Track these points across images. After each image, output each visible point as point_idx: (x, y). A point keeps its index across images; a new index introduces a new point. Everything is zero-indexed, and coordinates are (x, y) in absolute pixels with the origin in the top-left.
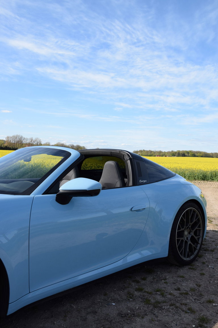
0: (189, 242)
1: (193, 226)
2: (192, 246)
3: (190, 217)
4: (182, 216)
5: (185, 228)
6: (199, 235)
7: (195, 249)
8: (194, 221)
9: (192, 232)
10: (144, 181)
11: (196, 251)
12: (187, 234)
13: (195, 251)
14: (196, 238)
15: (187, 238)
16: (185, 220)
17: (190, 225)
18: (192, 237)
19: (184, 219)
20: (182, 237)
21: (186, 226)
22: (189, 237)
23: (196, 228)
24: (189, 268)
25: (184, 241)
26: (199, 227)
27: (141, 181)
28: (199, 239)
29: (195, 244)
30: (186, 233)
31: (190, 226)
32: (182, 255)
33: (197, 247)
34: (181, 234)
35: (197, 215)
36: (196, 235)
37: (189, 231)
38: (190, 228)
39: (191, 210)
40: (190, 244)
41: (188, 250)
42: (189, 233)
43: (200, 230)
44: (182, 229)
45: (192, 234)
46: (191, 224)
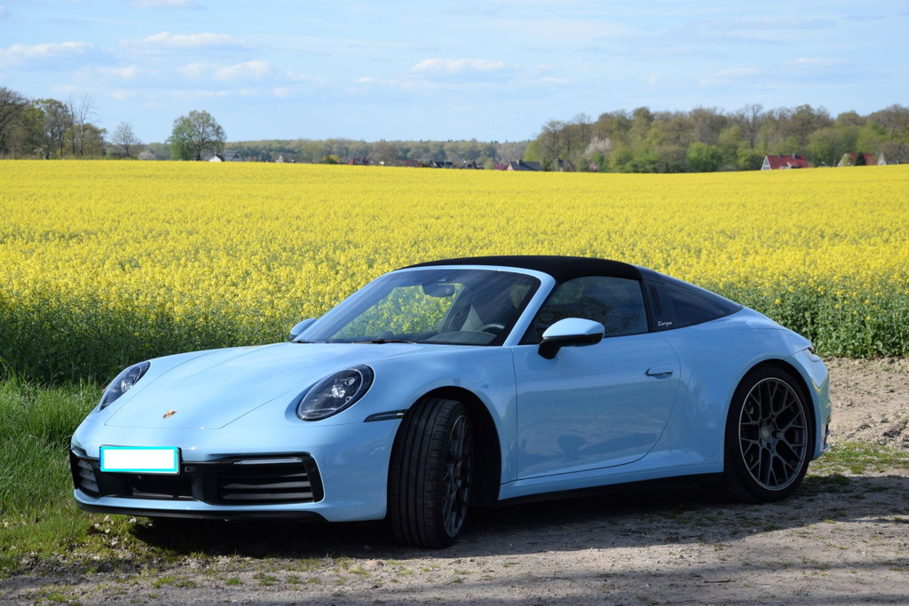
0: (774, 454)
1: (782, 421)
2: (781, 462)
3: (771, 399)
4: (752, 393)
5: (761, 421)
6: (800, 442)
7: (791, 472)
8: (784, 408)
9: (781, 432)
10: (668, 324)
11: (794, 477)
12: (767, 435)
13: (789, 476)
14: (791, 446)
15: (769, 445)
16: (759, 404)
17: (773, 416)
18: (781, 443)
19: (756, 401)
20: (756, 439)
21: (764, 417)
22: (774, 442)
23: (790, 425)
25: (761, 449)
26: (799, 421)
27: (660, 324)
28: (799, 449)
29: (792, 461)
30: (765, 433)
31: (774, 419)
32: (756, 476)
33: (795, 467)
34: (752, 432)
35: (790, 397)
36: (792, 441)
37: (774, 430)
38: (773, 423)
39: (773, 383)
40: (775, 458)
41: (771, 468)
42: (774, 434)
43: (800, 431)
44: (752, 422)
45: (781, 436)
46: (777, 414)
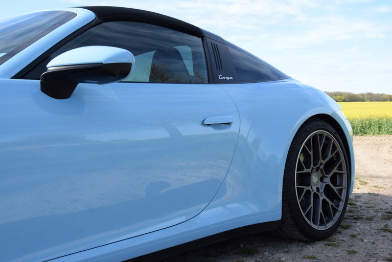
0: (322, 197)
1: (328, 167)
2: (328, 203)
3: (321, 149)
4: (306, 144)
5: (313, 168)
6: (341, 185)
7: (335, 210)
8: (330, 156)
9: (327, 177)
10: (228, 78)
11: (338, 215)
12: (316, 180)
13: (334, 214)
14: (335, 189)
15: (318, 189)
16: (311, 153)
17: (321, 164)
18: (327, 187)
19: (309, 151)
20: (308, 185)
21: (314, 165)
22: (322, 187)
23: (335, 170)
24: (325, 245)
25: (312, 193)
26: (340, 168)
27: (220, 77)
28: (340, 191)
29: (335, 201)
30: (315, 179)
31: (322, 167)
32: (310, 220)
33: (338, 206)
34: (305, 179)
35: (334, 147)
36: (335, 185)
37: (322, 176)
38: (321, 170)
39: (321, 136)
40: (324, 200)
41: (321, 210)
42: (322, 180)
43: (341, 175)
44: (306, 171)
45: (327, 180)
46: (324, 162)
